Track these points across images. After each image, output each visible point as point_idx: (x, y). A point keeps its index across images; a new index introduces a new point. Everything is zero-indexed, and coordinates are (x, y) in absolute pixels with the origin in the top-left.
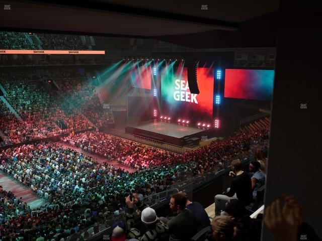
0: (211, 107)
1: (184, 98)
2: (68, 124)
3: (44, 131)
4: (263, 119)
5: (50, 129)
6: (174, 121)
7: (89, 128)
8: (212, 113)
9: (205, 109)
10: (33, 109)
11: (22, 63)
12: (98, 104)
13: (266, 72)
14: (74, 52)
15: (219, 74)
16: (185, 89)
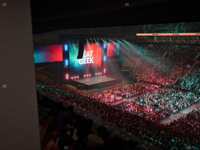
16: (86, 56)
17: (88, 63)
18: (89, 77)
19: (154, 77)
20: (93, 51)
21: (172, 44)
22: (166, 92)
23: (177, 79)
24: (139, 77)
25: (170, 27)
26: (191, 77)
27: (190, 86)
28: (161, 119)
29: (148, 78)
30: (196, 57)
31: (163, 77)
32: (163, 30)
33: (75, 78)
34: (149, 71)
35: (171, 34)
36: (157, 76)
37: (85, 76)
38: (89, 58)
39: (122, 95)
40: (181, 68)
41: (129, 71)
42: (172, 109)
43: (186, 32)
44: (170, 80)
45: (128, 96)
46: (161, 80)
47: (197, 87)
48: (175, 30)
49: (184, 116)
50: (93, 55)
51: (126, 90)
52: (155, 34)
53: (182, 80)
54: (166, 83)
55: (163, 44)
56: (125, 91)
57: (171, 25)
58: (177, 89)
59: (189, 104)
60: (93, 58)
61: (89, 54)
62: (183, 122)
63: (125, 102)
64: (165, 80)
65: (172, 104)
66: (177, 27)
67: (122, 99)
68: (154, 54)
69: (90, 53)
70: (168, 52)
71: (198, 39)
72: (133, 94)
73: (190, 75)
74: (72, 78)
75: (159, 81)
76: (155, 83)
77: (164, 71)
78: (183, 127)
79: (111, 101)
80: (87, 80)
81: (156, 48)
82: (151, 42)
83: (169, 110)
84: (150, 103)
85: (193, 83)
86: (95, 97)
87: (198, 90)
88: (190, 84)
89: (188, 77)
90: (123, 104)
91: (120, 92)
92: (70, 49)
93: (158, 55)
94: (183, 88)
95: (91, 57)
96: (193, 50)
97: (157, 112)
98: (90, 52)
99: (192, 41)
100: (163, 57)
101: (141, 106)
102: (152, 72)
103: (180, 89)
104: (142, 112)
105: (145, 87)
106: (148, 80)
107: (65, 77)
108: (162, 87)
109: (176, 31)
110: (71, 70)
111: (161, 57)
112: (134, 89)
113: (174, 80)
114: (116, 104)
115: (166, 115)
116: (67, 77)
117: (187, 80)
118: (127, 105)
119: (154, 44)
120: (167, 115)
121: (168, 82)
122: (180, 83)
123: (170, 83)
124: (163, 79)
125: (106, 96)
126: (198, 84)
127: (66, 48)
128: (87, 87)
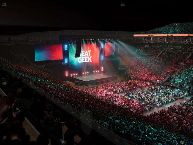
16: (85, 55)
17: (86, 61)
18: (87, 74)
19: (147, 75)
20: (91, 51)
21: (167, 44)
22: (155, 88)
23: (168, 77)
24: (133, 75)
25: (166, 28)
26: (180, 75)
27: (179, 84)
28: (144, 111)
29: (141, 76)
30: (187, 57)
31: (155, 75)
32: (159, 31)
33: (74, 75)
34: (143, 70)
35: (166, 35)
36: (150, 74)
37: (83, 73)
38: (87, 57)
39: (114, 90)
40: (172, 67)
41: (125, 69)
42: (156, 103)
43: (180, 33)
44: (161, 78)
45: (119, 91)
46: (153, 78)
47: (185, 85)
48: (169, 31)
49: (165, 109)
50: (91, 54)
51: (119, 86)
52: (151, 35)
53: (172, 78)
54: (157, 80)
55: (158, 44)
56: (117, 87)
57: (167, 27)
58: (166, 86)
59: (173, 99)
60: (91, 57)
61: (87, 53)
62: (163, 114)
63: (115, 96)
64: (157, 77)
65: (157, 99)
66: (172, 28)
67: (114, 94)
68: (150, 54)
70: (162, 52)
71: (191, 40)
72: (124, 90)
73: (180, 73)
74: (71, 75)
75: (151, 79)
76: (147, 80)
77: (157, 69)
78: (161, 118)
79: (103, 96)
80: (85, 77)
81: (152, 48)
82: (147, 42)
83: (154, 104)
84: (138, 98)
85: (182, 80)
86: (89, 91)
87: (185, 87)
88: (179, 81)
89: (178, 75)
90: (113, 98)
91: (113, 88)
92: (70, 48)
93: (153, 55)
94: (172, 85)
95: (89, 56)
96: (186, 50)
97: (142, 105)
98: (88, 51)
99: (185, 42)
100: (158, 56)
101: (129, 100)
102: (146, 70)
103: (169, 86)
104: (128, 105)
105: (137, 84)
106: (141, 78)
107: (65, 74)
108: (153, 84)
109: (171, 32)
110: (71, 67)
111: (155, 57)
112: (126, 86)
113: (165, 78)
114: (106, 98)
115: (149, 107)
116: (67, 74)
117: (177, 78)
118: (116, 99)
119: (150, 44)
120: (151, 108)
121: (159, 80)
122: (170, 80)
123: (161, 81)
124: (155, 77)
125: (99, 91)
126: (186, 82)
127: (66, 47)
128: (83, 83)
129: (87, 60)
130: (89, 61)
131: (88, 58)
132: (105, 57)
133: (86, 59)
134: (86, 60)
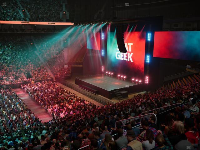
0: (143, 66)
1: (123, 57)
2: (32, 75)
3: (11, 79)
4: (186, 77)
5: (16, 78)
6: (115, 76)
7: (48, 78)
8: (143, 70)
9: (138, 67)
10: (10, 62)
11: (16, 31)
12: (62, 61)
13: (191, 33)
14: (51, 24)
15: (149, 36)
60: (132, 54)
61: (127, 48)
69: (128, 46)
95: (129, 52)
98: (129, 44)
116: (103, 69)
129: (127, 58)
130: (129, 60)
131: (127, 55)
132: (152, 58)
133: (125, 56)
134: (125, 58)
